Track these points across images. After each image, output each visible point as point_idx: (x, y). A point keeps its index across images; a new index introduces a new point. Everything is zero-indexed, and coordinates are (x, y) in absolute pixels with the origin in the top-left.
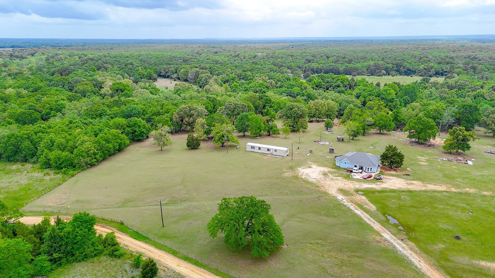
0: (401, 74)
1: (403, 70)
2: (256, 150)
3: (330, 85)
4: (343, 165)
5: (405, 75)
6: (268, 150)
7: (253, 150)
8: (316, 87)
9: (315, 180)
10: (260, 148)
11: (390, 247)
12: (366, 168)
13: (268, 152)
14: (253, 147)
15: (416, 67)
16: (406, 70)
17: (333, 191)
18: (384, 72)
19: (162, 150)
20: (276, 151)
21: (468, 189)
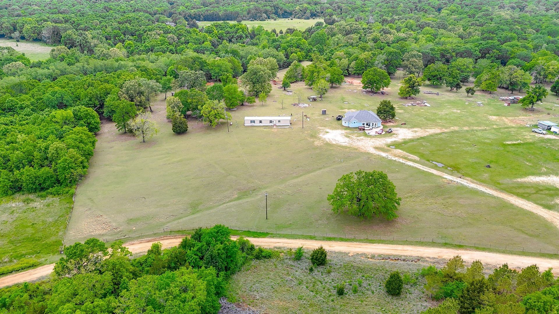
0: (279, 16)
1: (280, 12)
2: (257, 124)
3: (231, 36)
4: (352, 125)
5: (283, 18)
6: (271, 122)
7: (253, 124)
8: (219, 39)
9: (346, 144)
10: (261, 122)
11: (460, 185)
12: (373, 124)
13: (271, 124)
14: (252, 122)
15: (291, 9)
16: (283, 12)
17: (372, 151)
18: (264, 15)
19: (144, 141)
20: (279, 121)
21: (452, 128)
